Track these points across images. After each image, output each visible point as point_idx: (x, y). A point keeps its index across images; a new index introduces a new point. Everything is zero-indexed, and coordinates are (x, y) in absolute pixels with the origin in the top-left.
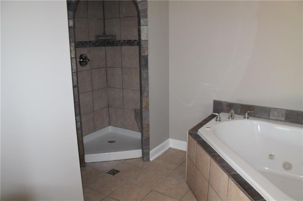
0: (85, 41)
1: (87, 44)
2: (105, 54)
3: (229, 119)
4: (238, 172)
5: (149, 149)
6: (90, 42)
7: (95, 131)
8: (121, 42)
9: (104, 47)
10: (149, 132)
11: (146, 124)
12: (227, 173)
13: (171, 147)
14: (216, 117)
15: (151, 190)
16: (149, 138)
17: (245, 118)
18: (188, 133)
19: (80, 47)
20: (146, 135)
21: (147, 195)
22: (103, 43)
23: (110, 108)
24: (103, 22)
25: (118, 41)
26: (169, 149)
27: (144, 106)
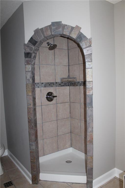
0: (52, 82)
1: (54, 85)
2: (69, 92)
6: (56, 83)
7: (58, 151)
8: (80, 83)
9: (69, 87)
10: (93, 163)
11: (90, 156)
19: (47, 87)
20: (90, 166)
22: (67, 84)
23: (72, 134)
24: (68, 68)
25: (78, 82)
26: (114, 177)
27: (88, 140)
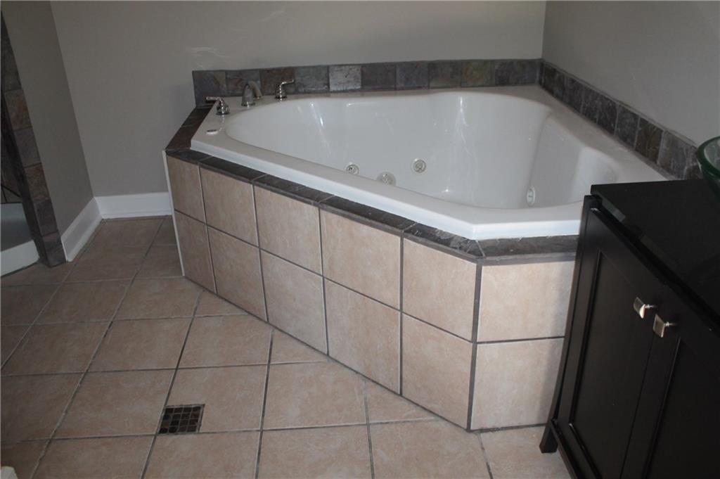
3: (244, 108)
4: (336, 195)
5: (57, 231)
11: (33, 166)
12: (312, 201)
13: (104, 217)
14: (216, 104)
15: (110, 322)
16: (49, 202)
17: (279, 98)
18: (164, 153)
20: (40, 197)
21: (105, 336)
26: (101, 222)
27: (13, 116)
